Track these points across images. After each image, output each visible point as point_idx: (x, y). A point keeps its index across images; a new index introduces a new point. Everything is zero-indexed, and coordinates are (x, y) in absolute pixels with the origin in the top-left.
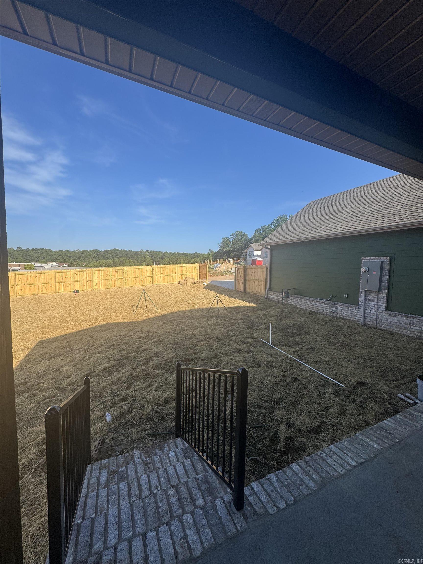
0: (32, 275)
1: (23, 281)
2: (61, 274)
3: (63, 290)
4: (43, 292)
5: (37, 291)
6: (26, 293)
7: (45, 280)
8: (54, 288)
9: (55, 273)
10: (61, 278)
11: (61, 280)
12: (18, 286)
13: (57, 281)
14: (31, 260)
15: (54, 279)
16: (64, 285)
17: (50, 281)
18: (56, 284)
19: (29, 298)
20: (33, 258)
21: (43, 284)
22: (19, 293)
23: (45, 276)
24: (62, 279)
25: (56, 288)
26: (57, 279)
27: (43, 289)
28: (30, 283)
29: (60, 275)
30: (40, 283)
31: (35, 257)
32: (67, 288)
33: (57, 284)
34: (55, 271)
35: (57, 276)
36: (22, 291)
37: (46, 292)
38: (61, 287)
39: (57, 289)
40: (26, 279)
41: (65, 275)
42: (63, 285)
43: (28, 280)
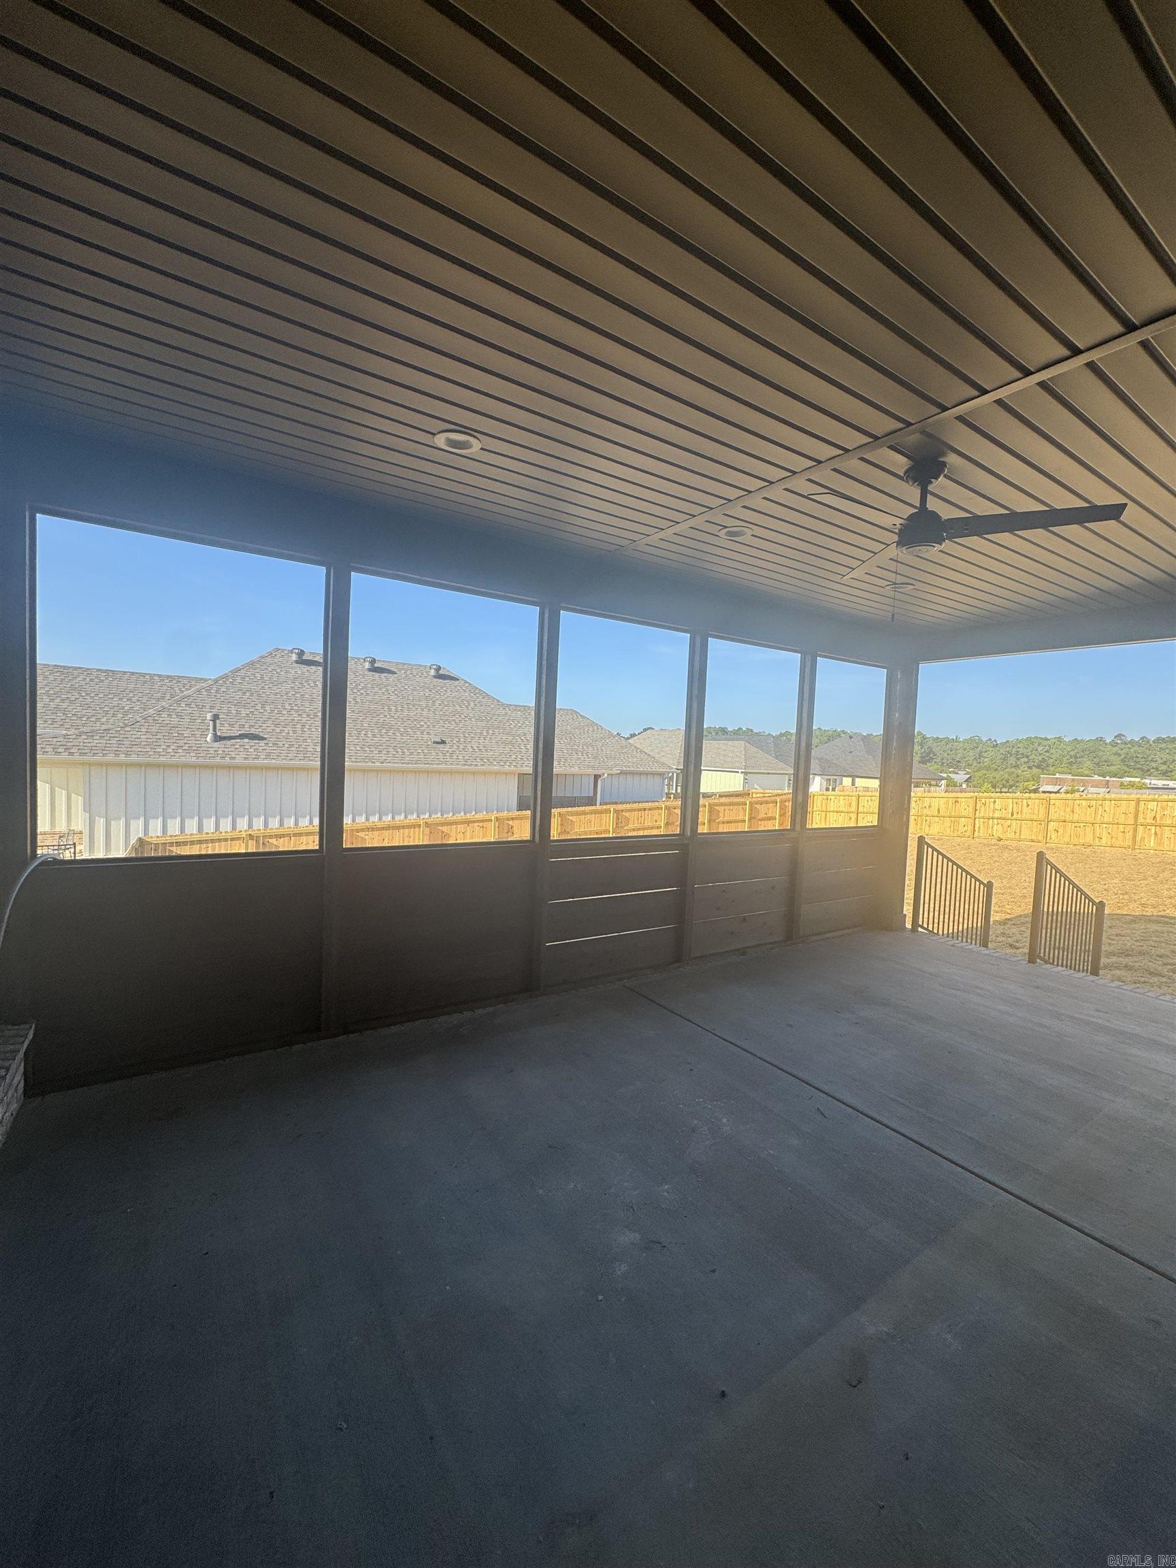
0: (1084, 803)
1: (1062, 813)
2: (1152, 805)
3: (1152, 844)
4: (1104, 842)
5: (1089, 839)
6: (1067, 839)
7: (1111, 817)
8: (1129, 835)
9: (1138, 801)
10: (1150, 815)
11: (1149, 821)
12: (1052, 823)
13: (1141, 820)
14: (1148, 770)
15: (1131, 816)
16: (1159, 833)
17: (1122, 820)
18: (1135, 830)
19: (1068, 850)
20: (1154, 765)
21: (1105, 825)
22: (1053, 837)
23: (1113, 805)
24: (1155, 818)
25: (1134, 837)
26: (1141, 816)
27: (1104, 836)
28: (1076, 817)
29: (1149, 807)
30: (1098, 819)
31: (1160, 761)
32: (1166, 842)
33: (1140, 829)
34: (1138, 796)
35: (1141, 809)
36: (1059, 833)
37: (1109, 844)
38: (1150, 836)
39: (1138, 838)
40: (1068, 810)
41: (1163, 809)
42: (1156, 833)
43: (1073, 812)
